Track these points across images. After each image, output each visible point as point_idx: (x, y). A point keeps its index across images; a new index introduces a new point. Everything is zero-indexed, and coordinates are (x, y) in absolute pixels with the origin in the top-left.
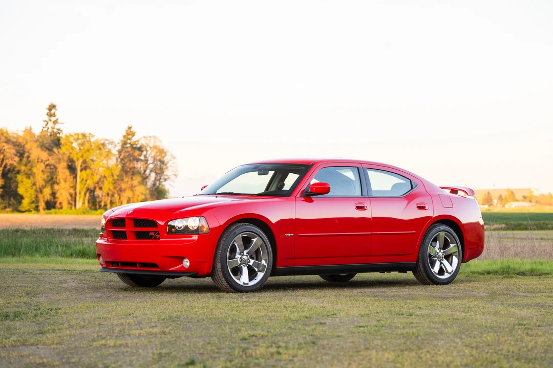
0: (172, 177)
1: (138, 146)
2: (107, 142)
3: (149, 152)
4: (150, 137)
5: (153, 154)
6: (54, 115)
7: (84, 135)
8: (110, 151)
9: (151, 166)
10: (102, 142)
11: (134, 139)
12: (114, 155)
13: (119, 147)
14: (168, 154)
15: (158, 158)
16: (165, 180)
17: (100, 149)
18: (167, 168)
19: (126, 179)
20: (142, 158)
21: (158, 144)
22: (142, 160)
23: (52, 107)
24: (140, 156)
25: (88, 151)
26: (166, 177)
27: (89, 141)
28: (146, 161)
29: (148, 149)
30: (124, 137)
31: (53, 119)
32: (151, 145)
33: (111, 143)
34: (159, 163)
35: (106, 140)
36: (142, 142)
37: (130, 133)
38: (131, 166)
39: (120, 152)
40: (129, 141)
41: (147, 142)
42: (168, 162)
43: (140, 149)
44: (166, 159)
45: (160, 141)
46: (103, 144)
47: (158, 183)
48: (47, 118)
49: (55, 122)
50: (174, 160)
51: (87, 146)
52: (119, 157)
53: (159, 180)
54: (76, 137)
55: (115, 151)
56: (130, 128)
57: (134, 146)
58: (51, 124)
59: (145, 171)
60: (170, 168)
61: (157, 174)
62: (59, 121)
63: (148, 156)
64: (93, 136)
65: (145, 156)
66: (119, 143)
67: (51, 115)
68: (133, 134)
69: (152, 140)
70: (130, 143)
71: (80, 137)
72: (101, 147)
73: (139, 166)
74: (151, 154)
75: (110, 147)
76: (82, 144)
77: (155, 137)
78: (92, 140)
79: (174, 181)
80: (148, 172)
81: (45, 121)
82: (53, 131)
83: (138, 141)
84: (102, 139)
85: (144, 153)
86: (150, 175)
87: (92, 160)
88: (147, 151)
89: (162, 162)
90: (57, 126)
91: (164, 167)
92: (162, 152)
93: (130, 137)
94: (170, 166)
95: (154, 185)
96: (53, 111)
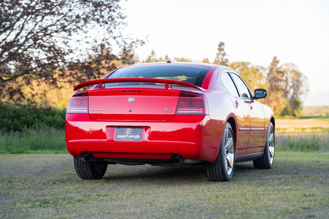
0: (305, 92)
1: (282, 70)
2: (259, 68)
3: (289, 74)
4: (290, 64)
5: (292, 76)
6: (223, 50)
7: (243, 63)
8: (261, 74)
9: (291, 84)
10: (256, 68)
11: (279, 65)
12: (265, 77)
13: (268, 71)
14: (303, 76)
15: (296, 78)
16: (301, 94)
17: (255, 73)
18: (301, 85)
19: (272, 94)
20: (284, 78)
21: (295, 69)
22: (283, 80)
23: (222, 44)
24: (283, 76)
25: (246, 74)
26: (301, 92)
27: (247, 68)
28: (287, 80)
29: (288, 72)
30: (272, 64)
31: (222, 52)
32: (291, 69)
33: (262, 68)
34: (296, 82)
35: (259, 66)
36: (284, 68)
37: (275, 61)
38: (277, 84)
39: (268, 75)
40: (275, 67)
41: (287, 67)
42: (302, 82)
43: (282, 73)
44: (301, 79)
45: (297, 67)
46: (257, 70)
47: (295, 96)
48: (218, 52)
49: (224, 55)
50: (307, 80)
51: (245, 71)
52: (268, 78)
53: (296, 94)
54: (238, 64)
55: (265, 74)
56: (275, 58)
57: (279, 70)
58: (221, 56)
59: (286, 88)
60: (304, 86)
61: (294, 89)
62: (226, 53)
63: (288, 77)
64: (250, 64)
65: (286, 78)
66: (268, 69)
67: (220, 50)
68: (278, 62)
69: (291, 66)
70: (276, 69)
71: (241, 64)
72: (255, 71)
73: (282, 84)
74: (290, 75)
75: (262, 71)
76: (242, 70)
77: (293, 64)
78: (249, 66)
79: (306, 95)
80: (288, 88)
81: (216, 54)
82: (222, 61)
83: (281, 67)
84: (256, 66)
85: (286, 75)
86: (289, 91)
87: (250, 81)
88: (287, 74)
89: (298, 81)
90: (225, 57)
91: (299, 84)
92: (298, 74)
93: (275, 64)
94: (304, 84)
95: (293, 97)
96: (222, 47)
